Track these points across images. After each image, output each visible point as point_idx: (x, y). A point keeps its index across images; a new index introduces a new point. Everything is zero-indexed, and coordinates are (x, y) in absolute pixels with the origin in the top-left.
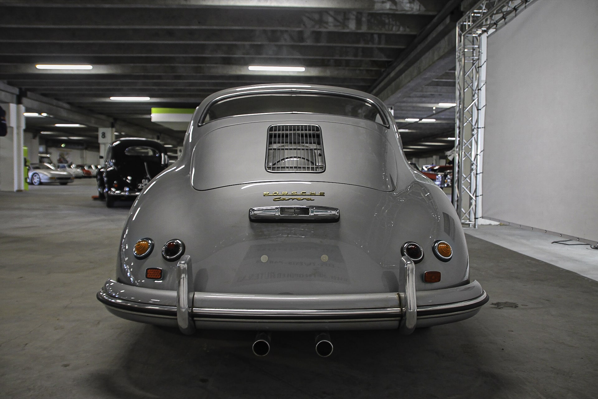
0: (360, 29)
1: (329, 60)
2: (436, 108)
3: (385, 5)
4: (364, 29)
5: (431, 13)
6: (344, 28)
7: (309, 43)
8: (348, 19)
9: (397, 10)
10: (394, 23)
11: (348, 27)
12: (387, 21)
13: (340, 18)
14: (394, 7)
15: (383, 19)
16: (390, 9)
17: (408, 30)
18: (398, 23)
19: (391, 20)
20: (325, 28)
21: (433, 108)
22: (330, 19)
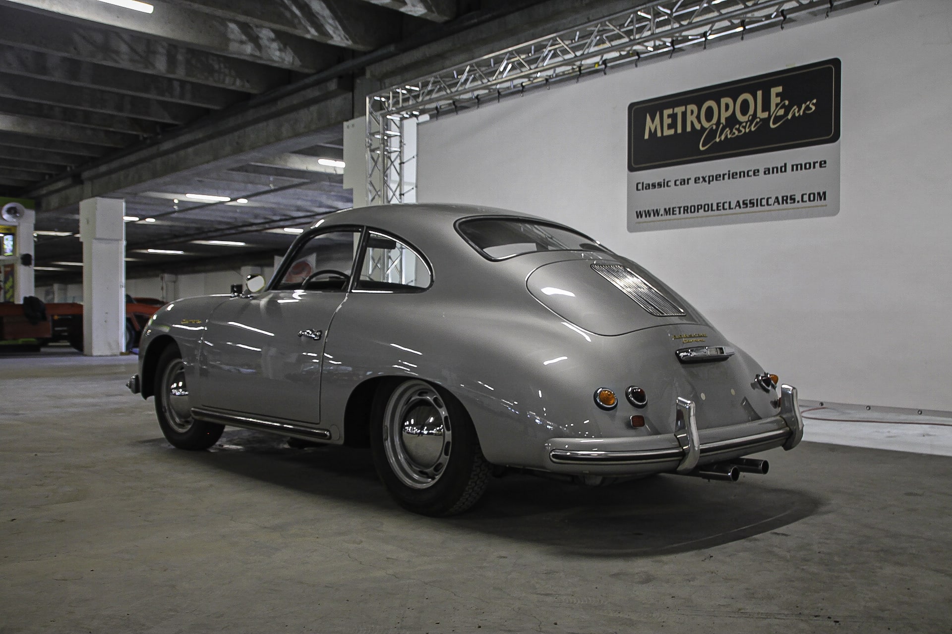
0: (174, 73)
1: (51, 107)
2: (179, 201)
3: (244, 46)
4: (180, 73)
5: (306, 71)
6: (146, 67)
7: (57, 77)
8: (154, 53)
9: (260, 58)
10: (227, 71)
11: (154, 67)
12: (216, 67)
13: (141, 48)
14: (258, 54)
15: (211, 62)
16: (252, 55)
17: (247, 85)
18: (233, 73)
19: (222, 66)
20: (116, 62)
21: (173, 200)
22: (124, 48)
